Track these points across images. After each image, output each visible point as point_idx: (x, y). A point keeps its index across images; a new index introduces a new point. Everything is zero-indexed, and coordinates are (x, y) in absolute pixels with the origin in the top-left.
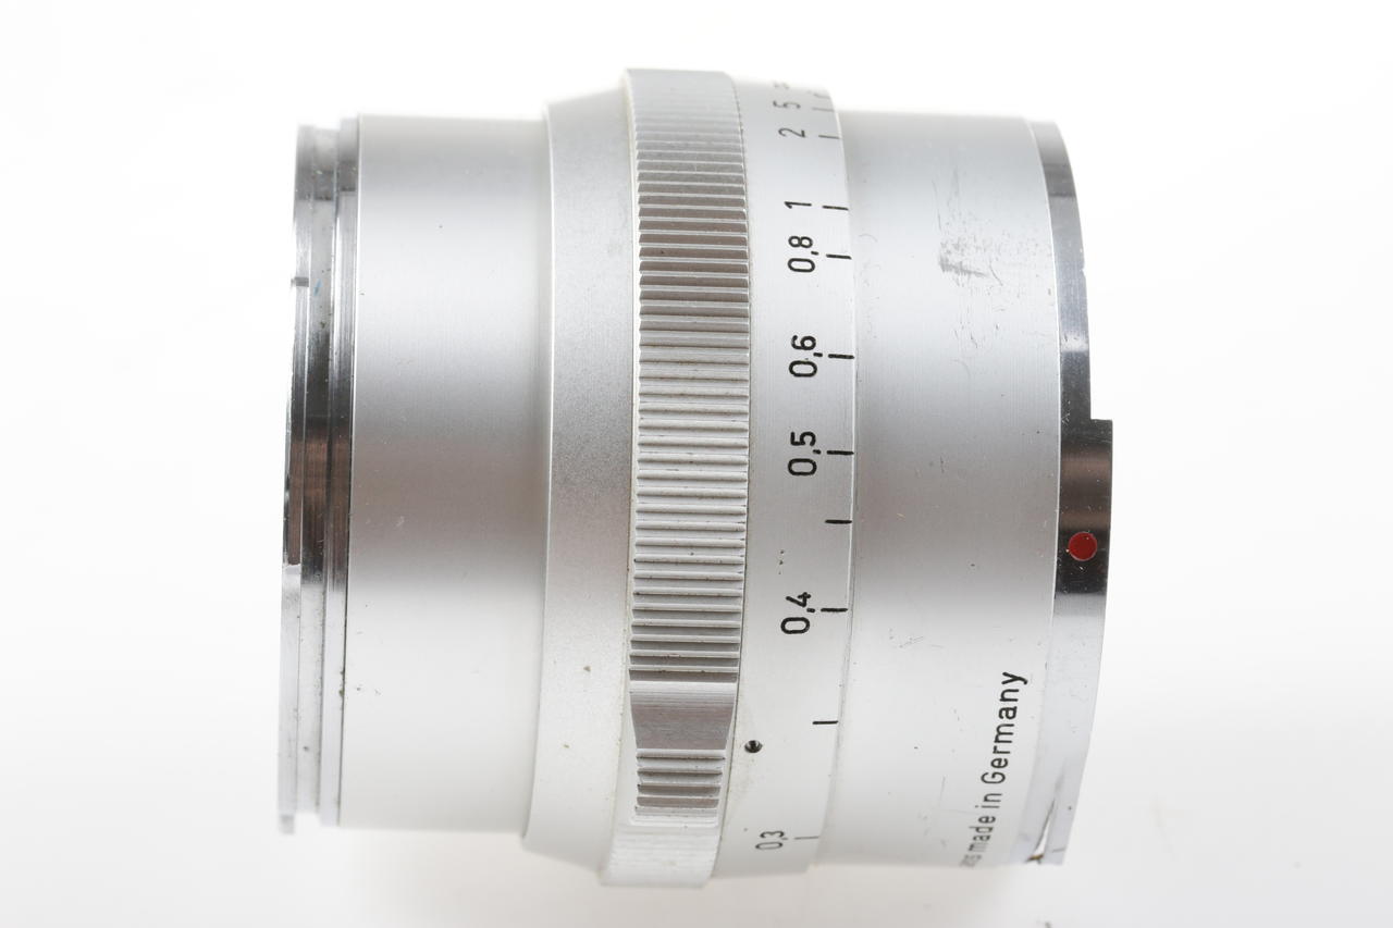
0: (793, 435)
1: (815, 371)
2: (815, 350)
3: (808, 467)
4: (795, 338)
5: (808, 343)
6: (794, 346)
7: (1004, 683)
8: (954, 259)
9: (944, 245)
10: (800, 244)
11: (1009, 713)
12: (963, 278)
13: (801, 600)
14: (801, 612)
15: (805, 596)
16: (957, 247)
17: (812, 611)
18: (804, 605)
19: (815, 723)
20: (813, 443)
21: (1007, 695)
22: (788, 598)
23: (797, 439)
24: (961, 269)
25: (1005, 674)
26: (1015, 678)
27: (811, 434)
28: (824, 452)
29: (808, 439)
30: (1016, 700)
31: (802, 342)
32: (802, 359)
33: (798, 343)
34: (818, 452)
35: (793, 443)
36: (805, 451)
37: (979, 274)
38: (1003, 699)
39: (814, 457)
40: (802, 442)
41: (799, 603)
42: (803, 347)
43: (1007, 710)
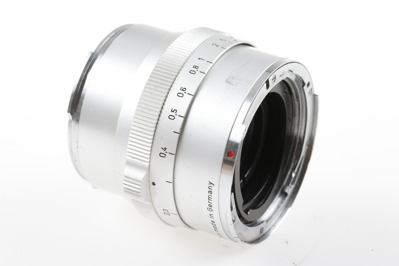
0: (172, 109)
1: (183, 96)
2: (185, 92)
3: (173, 118)
4: (182, 87)
5: (184, 90)
6: (181, 89)
7: (209, 184)
8: (230, 80)
9: (230, 77)
10: (195, 68)
11: (210, 192)
12: (229, 85)
13: (164, 149)
14: (164, 152)
15: (165, 148)
16: (232, 78)
17: (166, 152)
18: (165, 150)
19: (167, 182)
20: (176, 113)
21: (210, 188)
22: (162, 148)
23: (173, 111)
24: (230, 83)
25: (209, 182)
26: (212, 184)
27: (176, 110)
28: (178, 115)
29: (175, 111)
30: (212, 189)
31: (183, 89)
32: (181, 93)
33: (182, 89)
34: (176, 115)
35: (172, 111)
36: (173, 114)
37: (233, 85)
38: (209, 188)
39: (175, 116)
40: (173, 112)
41: (164, 150)
42: (183, 90)
43: (210, 191)
